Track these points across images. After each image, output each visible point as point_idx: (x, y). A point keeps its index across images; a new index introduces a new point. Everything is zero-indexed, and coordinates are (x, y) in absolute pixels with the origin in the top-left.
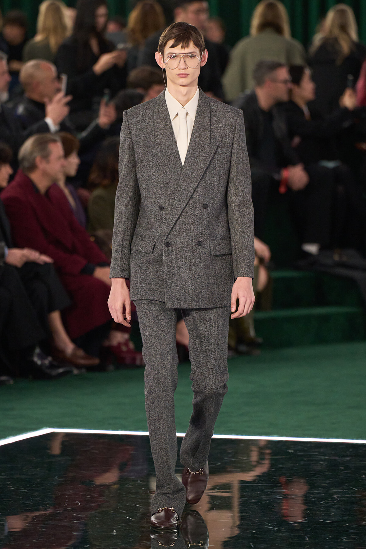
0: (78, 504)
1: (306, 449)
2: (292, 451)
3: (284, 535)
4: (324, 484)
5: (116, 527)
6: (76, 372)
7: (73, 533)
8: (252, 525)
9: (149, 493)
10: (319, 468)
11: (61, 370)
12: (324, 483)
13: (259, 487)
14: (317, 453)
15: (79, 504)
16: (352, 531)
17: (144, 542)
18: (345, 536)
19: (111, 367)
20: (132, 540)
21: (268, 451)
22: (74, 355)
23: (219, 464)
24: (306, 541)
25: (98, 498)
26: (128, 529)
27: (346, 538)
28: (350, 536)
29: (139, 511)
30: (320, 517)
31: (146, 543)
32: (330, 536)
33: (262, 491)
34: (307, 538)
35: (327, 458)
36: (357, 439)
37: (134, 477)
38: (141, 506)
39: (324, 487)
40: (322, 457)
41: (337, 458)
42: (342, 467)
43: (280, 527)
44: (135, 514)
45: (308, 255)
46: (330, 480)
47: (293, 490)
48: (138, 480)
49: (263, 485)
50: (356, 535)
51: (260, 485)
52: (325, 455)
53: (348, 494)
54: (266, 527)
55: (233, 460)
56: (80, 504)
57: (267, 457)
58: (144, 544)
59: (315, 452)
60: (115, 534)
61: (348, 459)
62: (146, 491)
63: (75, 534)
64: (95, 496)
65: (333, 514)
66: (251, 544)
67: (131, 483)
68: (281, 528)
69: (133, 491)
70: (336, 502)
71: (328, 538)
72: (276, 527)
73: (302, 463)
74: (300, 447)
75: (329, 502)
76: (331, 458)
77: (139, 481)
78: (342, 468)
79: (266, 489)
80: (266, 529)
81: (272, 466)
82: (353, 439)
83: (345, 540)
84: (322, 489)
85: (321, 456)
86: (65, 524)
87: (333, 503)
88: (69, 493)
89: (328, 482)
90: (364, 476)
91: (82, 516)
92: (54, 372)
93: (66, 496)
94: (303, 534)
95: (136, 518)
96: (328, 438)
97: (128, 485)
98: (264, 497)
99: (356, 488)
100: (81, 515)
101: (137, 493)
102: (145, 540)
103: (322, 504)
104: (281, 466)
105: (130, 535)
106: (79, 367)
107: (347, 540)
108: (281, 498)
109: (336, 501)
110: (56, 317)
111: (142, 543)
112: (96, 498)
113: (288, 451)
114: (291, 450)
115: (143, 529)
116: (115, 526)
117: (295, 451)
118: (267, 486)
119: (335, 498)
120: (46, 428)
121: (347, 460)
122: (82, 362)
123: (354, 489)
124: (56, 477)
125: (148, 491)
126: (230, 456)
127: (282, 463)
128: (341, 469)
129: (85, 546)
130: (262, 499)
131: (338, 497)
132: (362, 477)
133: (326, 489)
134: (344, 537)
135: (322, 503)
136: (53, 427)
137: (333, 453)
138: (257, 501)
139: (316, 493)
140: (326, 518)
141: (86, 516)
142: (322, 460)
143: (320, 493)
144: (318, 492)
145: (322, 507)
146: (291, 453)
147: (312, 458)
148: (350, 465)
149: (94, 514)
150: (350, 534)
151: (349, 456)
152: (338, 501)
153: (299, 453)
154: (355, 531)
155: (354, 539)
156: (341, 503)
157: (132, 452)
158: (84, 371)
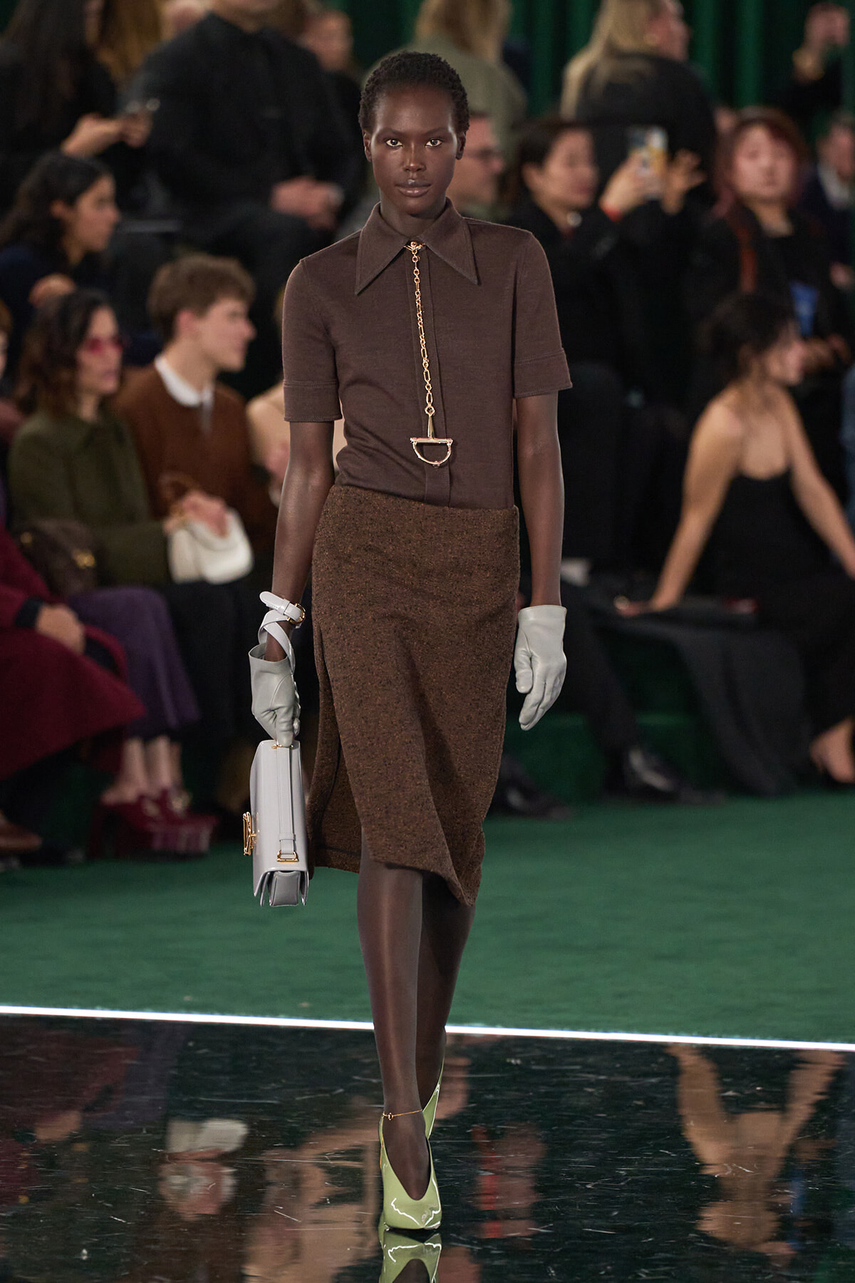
1: (551, 1056)
2: (519, 1062)
3: (497, 1263)
4: (596, 1142)
5: (89, 1242)
10: (583, 1102)
12: (594, 1139)
14: (578, 1067)
16: (663, 1254)
17: (157, 1277)
18: (645, 1268)
20: (127, 1273)
23: (341, 1091)
24: (550, 1277)
26: (116, 1247)
27: (647, 1271)
28: (657, 1266)
29: (145, 1203)
30: (584, 1221)
32: (609, 1267)
33: (443, 1156)
34: (553, 1272)
35: (602, 1077)
36: (677, 1033)
37: (132, 1122)
39: (595, 1149)
40: (592, 1077)
41: (627, 1078)
42: (638, 1100)
43: (488, 1245)
44: (134, 1210)
46: (608, 1132)
48: (142, 1130)
49: (446, 1143)
50: (672, 1265)
51: (438, 1142)
52: (600, 1074)
53: (656, 1165)
54: (453, 1244)
59: (576, 1064)
60: (84, 1258)
61: (654, 1080)
62: (163, 1154)
64: (38, 1167)
65: (616, 1213)
67: (125, 1136)
68: (490, 1247)
69: (131, 1155)
70: (624, 1185)
71: (603, 1273)
72: (477, 1245)
73: (543, 1089)
74: (537, 1053)
75: (607, 1186)
76: (612, 1079)
77: (144, 1132)
78: (640, 1103)
79: (454, 1152)
81: (472, 1096)
82: (666, 1034)
83: (644, 1276)
84: (591, 1154)
85: (589, 1073)
87: (617, 1187)
89: (605, 1136)
94: (542, 1262)
95: (137, 1220)
96: (606, 1030)
97: (118, 1140)
98: (448, 1173)
99: (673, 1152)
101: (139, 1161)
103: (589, 1189)
104: (491, 1096)
105: (122, 1260)
107: (650, 1278)
108: (491, 1176)
109: (622, 1183)
113: (508, 1060)
114: (516, 1058)
115: (153, 1247)
116: (85, 1239)
117: (526, 1061)
118: (457, 1145)
119: (619, 1176)
121: (653, 1085)
122: (3, 842)
123: (668, 1155)
126: (366, 1072)
127: (493, 1091)
128: (637, 1105)
131: (629, 1173)
133: (599, 1154)
134: (643, 1270)
135: (589, 1186)
137: (617, 1066)
139: (575, 1163)
140: (599, 1222)
141: (14, 1216)
142: (590, 1084)
143: (584, 1163)
144: (581, 1160)
145: (590, 1196)
146: (517, 1065)
147: (566, 1080)
148: (658, 1096)
149: (33, 1209)
150: (657, 1263)
151: (655, 1075)
152: (628, 1183)
153: (534, 1067)
154: (669, 1255)
155: (666, 1273)
156: (635, 1188)
157: (128, 1062)
158: (15, 863)
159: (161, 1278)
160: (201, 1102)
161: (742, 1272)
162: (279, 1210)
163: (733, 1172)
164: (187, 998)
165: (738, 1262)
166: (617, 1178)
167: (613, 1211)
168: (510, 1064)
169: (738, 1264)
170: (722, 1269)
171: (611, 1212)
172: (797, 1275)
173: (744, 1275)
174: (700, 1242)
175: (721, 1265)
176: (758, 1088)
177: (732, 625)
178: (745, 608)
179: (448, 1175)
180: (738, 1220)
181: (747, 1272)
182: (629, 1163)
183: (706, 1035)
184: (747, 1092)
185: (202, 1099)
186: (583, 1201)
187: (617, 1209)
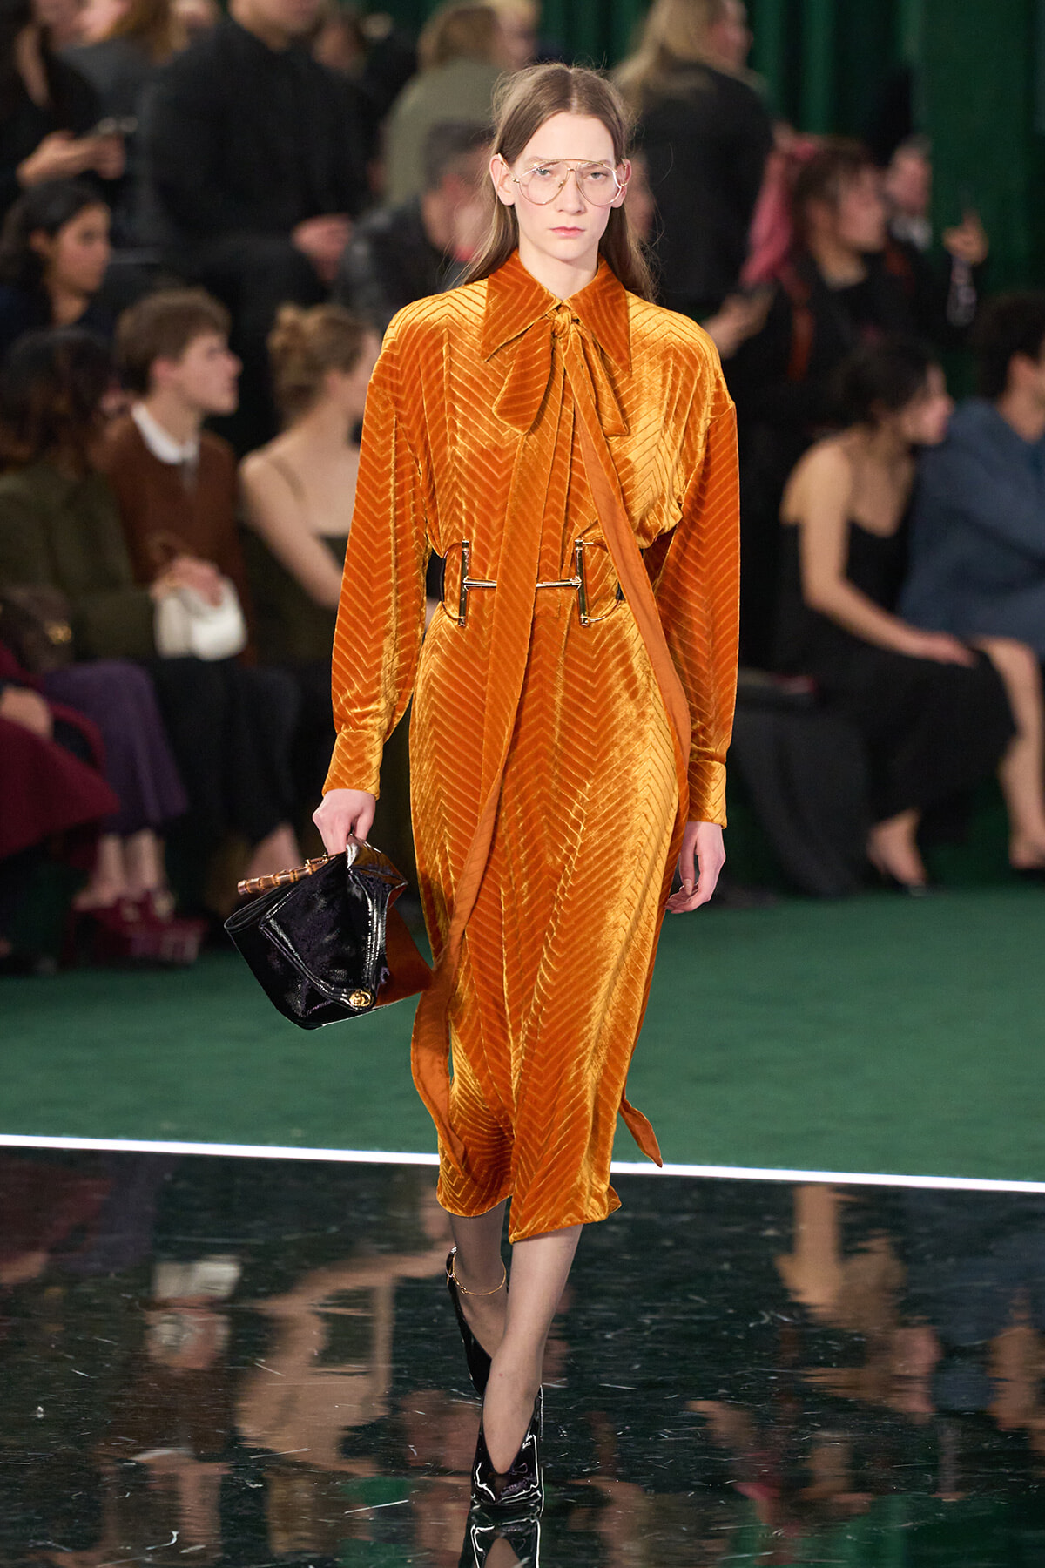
4: (618, 1287)
5: (45, 1398)
8: (417, 1396)
9: (138, 1307)
10: (605, 1242)
12: (619, 1283)
16: (688, 1413)
17: (121, 1437)
18: (667, 1428)
19: (47, 965)
20: (88, 1433)
23: (334, 1229)
24: (561, 1438)
26: (77, 1404)
27: (669, 1432)
28: (681, 1426)
29: (112, 1355)
30: (602, 1376)
31: (126, 1442)
32: (627, 1427)
34: (564, 1432)
37: (98, 1264)
38: (116, 1341)
39: (617, 1295)
41: (655, 1216)
42: (668, 1240)
44: (98, 1363)
46: (632, 1276)
48: (107, 1274)
50: (698, 1425)
53: (684, 1313)
54: (454, 1401)
55: (372, 1218)
58: (119, 1443)
60: (40, 1416)
61: (685, 1218)
62: (133, 1300)
65: (637, 1367)
66: (411, 1446)
67: (92, 1280)
69: (97, 1301)
70: (647, 1336)
71: (620, 1433)
75: (629, 1336)
77: (112, 1275)
78: (669, 1243)
80: (454, 1407)
83: (666, 1437)
84: (612, 1300)
87: (639, 1337)
89: (628, 1279)
90: (726, 1266)
94: (552, 1421)
95: (102, 1374)
96: (633, 1161)
97: (82, 1285)
99: (704, 1298)
101: (107, 1307)
102: (124, 1434)
103: (609, 1339)
105: (83, 1419)
107: (673, 1439)
109: (646, 1333)
111: (114, 1440)
115: (118, 1404)
116: (42, 1395)
119: (642, 1325)
121: (685, 1223)
123: (697, 1301)
125: (137, 1303)
126: (364, 1208)
128: (665, 1246)
132: (721, 1267)
133: (622, 1300)
134: (665, 1430)
135: (609, 1336)
137: (645, 1201)
138: (431, 1331)
139: (594, 1310)
140: (618, 1377)
142: (615, 1222)
143: (604, 1310)
144: (601, 1307)
145: (610, 1348)
148: (691, 1236)
150: (683, 1422)
151: (684, 1211)
152: (653, 1333)
155: (689, 1434)
156: (660, 1338)
157: (97, 1197)
159: (125, 1439)
162: (261, 1363)
163: (770, 1321)
164: (166, 1126)
165: (772, 1421)
166: (640, 1328)
167: (635, 1364)
169: (772, 1424)
171: (630, 1365)
172: (836, 1436)
173: (778, 1436)
174: (730, 1399)
175: (755, 1425)
178: (799, 687)
180: (773, 1374)
181: (782, 1433)
182: (654, 1310)
185: (180, 1238)
186: (602, 1353)
187: (639, 1362)
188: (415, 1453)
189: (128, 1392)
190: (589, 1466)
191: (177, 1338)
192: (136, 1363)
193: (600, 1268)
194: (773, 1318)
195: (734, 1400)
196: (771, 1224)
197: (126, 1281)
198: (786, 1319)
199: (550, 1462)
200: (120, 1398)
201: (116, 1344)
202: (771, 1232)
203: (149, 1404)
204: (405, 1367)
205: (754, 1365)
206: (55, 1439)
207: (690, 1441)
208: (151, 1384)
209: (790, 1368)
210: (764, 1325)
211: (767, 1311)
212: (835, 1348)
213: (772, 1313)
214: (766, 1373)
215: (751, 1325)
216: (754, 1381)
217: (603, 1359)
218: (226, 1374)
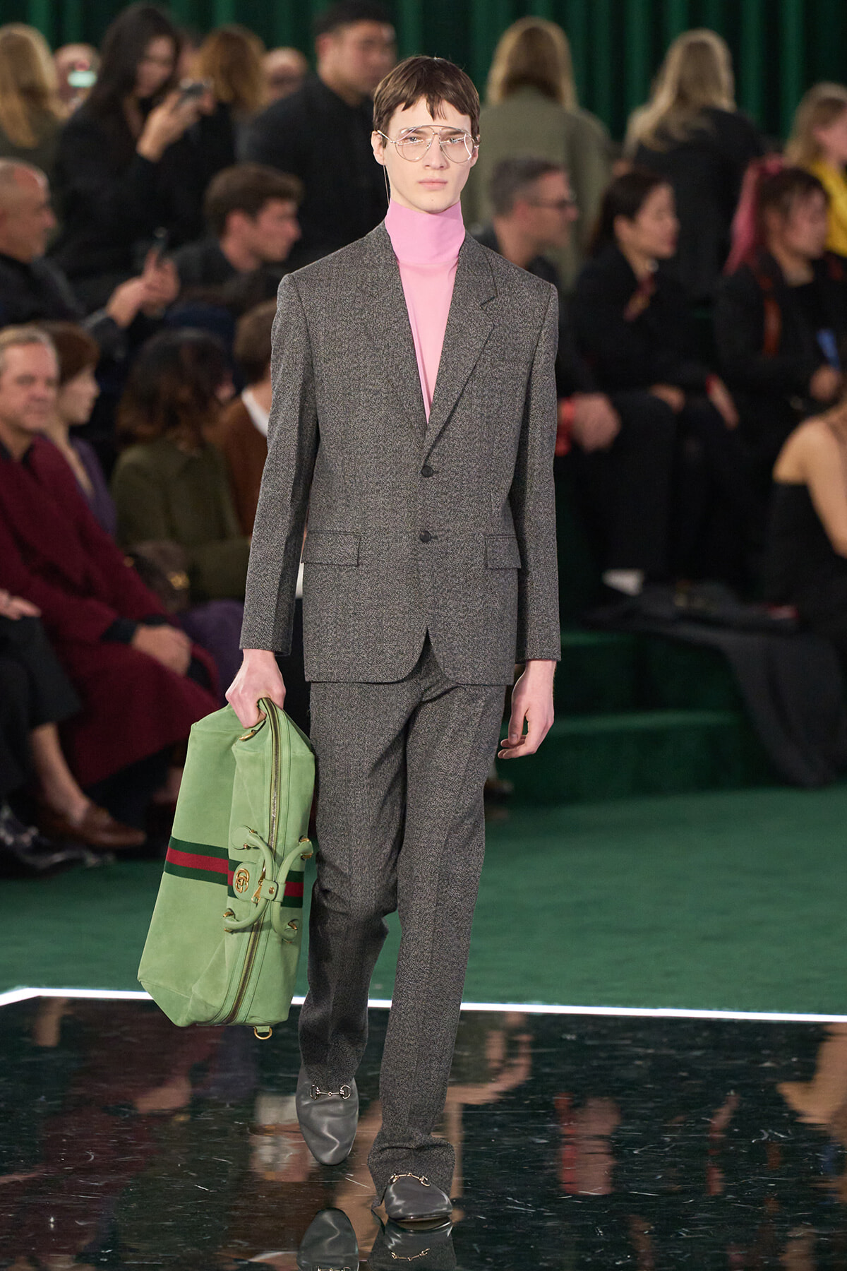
0: (90, 1157)
1: (604, 1032)
2: (573, 1037)
3: (549, 1224)
4: (643, 1111)
5: (174, 1209)
6: (91, 860)
7: (77, 1222)
8: (478, 1203)
9: (249, 1133)
10: (631, 1074)
11: (58, 858)
12: (643, 1108)
13: (497, 1118)
14: (628, 1042)
15: (93, 1157)
16: (703, 1214)
17: (236, 1241)
18: (685, 1227)
20: (209, 1237)
21: (525, 1038)
22: (88, 823)
24: (597, 1237)
25: (135, 1145)
26: (199, 1213)
27: (687, 1230)
28: (697, 1225)
29: (227, 1172)
30: (630, 1185)
31: (240, 1244)
32: (652, 1227)
33: (501, 1126)
34: (600, 1232)
35: (650, 1051)
36: (720, 1008)
37: (216, 1097)
38: (231, 1161)
39: (642, 1118)
40: (640, 1051)
41: (673, 1052)
42: (683, 1071)
43: (540, 1207)
44: (217, 1178)
45: (618, 595)
46: (654, 1102)
47: (572, 1123)
48: (224, 1105)
49: (507, 1114)
50: (711, 1225)
51: (498, 1112)
52: (648, 1047)
53: (698, 1132)
54: (510, 1207)
56: (95, 1158)
57: (524, 1050)
58: (235, 1246)
59: (627, 1039)
61: (698, 1053)
62: (244, 1127)
63: (81, 1224)
64: (129, 1140)
65: (660, 1177)
66: (475, 1245)
67: (210, 1110)
68: (542, 1209)
69: (215, 1128)
70: (668, 1151)
71: (647, 1232)
72: (530, 1208)
73: (595, 1063)
74: (590, 1028)
75: (653, 1152)
76: (660, 1052)
77: (228, 1106)
78: (684, 1074)
79: (513, 1122)
80: (509, 1212)
81: (534, 1070)
82: (710, 1009)
83: (685, 1235)
84: (638, 1122)
85: (638, 1047)
86: (60, 1202)
87: (661, 1152)
88: (69, 1134)
89: (651, 1105)
91: (96, 1184)
92: (44, 862)
93: (64, 1140)
94: (591, 1223)
95: (219, 1188)
96: (655, 1007)
97: (202, 1114)
98: (507, 1141)
99: (715, 1120)
100: (96, 1182)
101: (223, 1133)
102: (238, 1238)
103: (635, 1154)
104: (547, 1070)
105: (205, 1225)
106: (99, 850)
107: (690, 1236)
108: (545, 1143)
109: (667, 1149)
110: (47, 739)
111: (230, 1243)
112: (130, 1144)
113: (564, 1036)
114: (571, 1034)
115: (233, 1213)
116: (171, 1207)
117: (581, 1037)
118: (513, 1115)
119: (663, 1142)
120: (22, 988)
121: (697, 1057)
122: (107, 838)
123: (709, 1122)
124: (43, 1098)
125: (248, 1129)
127: (549, 1065)
128: (682, 1076)
129: (103, 1252)
130: (503, 1144)
131: (674, 1140)
132: (728, 1094)
133: (647, 1122)
134: (684, 1229)
135: (635, 1152)
136: (38, 985)
137: (665, 1040)
138: (490, 1150)
139: (623, 1130)
140: (644, 1186)
141: (106, 1185)
142: (640, 1058)
143: (632, 1131)
144: (629, 1127)
145: (637, 1161)
146: (571, 1041)
147: (617, 1053)
148: (703, 1068)
149: (124, 1179)
150: (698, 1222)
151: (699, 1048)
152: (672, 1149)
153: (589, 1043)
154: (707, 1215)
155: (701, 1231)
156: (678, 1153)
157: (214, 1041)
158: (110, 858)
159: (241, 1242)
160: (281, 1078)
161: (774, 1230)
162: (350, 1177)
163: (769, 1137)
165: (771, 1221)
166: (662, 1144)
167: (658, 1175)
168: (566, 1039)
169: (772, 1223)
170: (757, 1227)
171: (655, 1176)
172: (824, 1232)
174: (736, 1203)
175: (757, 1224)
176: (794, 1060)
177: (775, 629)
178: (784, 613)
179: (506, 1143)
180: (772, 1182)
181: (779, 1230)
182: (673, 1130)
183: (747, 1010)
184: (784, 1063)
185: (281, 1075)
186: (630, 1166)
187: (661, 1173)
188: (478, 1251)
189: (241, 1203)
190: (622, 1259)
191: (276, 1157)
192: (246, 1179)
193: (628, 1096)
194: (771, 1135)
195: (739, 1203)
196: (768, 1058)
197: (239, 1111)
198: (782, 1136)
199: (589, 1257)
200: (236, 1208)
201: (231, 1163)
202: (767, 1064)
203: (259, 1212)
204: (469, 1179)
205: (755, 1175)
206: (181, 1243)
207: (704, 1238)
208: (260, 1196)
209: (786, 1177)
210: (765, 1141)
211: (766, 1130)
212: (822, 1159)
213: (770, 1131)
214: (766, 1180)
215: (753, 1141)
216: (755, 1187)
217: (631, 1171)
218: (321, 1187)
